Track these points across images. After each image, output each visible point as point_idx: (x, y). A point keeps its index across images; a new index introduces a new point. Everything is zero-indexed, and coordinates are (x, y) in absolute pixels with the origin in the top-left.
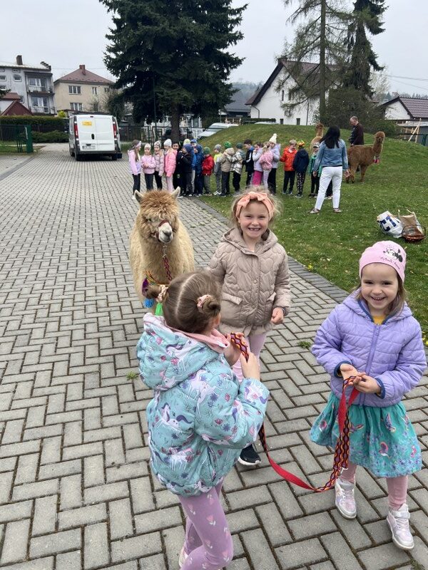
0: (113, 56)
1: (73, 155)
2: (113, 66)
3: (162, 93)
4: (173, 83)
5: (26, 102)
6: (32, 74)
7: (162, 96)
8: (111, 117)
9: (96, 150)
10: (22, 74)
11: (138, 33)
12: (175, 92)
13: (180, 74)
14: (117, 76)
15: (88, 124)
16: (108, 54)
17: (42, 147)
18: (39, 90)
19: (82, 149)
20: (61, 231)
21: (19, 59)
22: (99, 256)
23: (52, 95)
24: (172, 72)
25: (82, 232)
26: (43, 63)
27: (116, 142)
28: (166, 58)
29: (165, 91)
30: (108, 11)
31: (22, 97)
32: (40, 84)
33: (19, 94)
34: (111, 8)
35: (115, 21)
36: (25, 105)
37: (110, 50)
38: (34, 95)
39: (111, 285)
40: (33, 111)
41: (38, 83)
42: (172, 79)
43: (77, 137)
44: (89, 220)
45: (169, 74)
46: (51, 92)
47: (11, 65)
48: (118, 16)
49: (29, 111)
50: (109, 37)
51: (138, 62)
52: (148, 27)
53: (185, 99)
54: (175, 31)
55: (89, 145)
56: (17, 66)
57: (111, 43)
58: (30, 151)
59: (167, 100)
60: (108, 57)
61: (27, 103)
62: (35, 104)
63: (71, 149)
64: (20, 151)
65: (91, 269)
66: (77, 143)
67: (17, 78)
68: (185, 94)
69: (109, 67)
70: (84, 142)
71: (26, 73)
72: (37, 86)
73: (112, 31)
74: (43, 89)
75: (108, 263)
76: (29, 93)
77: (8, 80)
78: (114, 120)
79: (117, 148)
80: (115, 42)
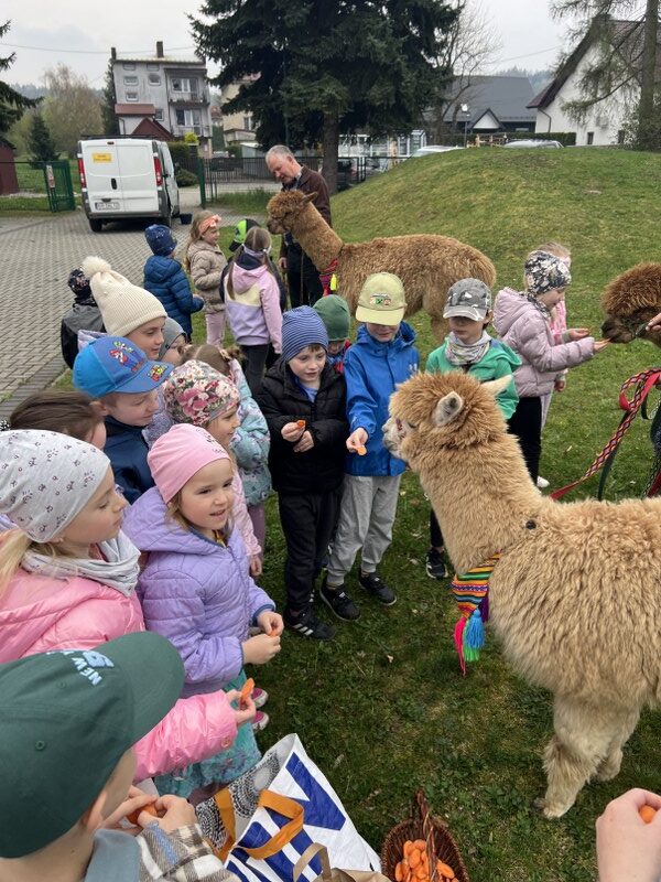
4: (315, 68)
5: (167, 119)
6: (178, 71)
8: (149, 142)
9: (122, 210)
10: (160, 73)
12: (315, 86)
15: (105, 158)
18: (187, 98)
19: (93, 210)
21: (160, 47)
23: (206, 105)
24: (311, 45)
27: (160, 194)
31: (160, 111)
32: (189, 87)
33: (156, 106)
36: (165, 124)
38: (178, 107)
40: (176, 133)
41: (185, 85)
42: (310, 60)
43: (82, 185)
45: (306, 49)
46: (205, 101)
47: (144, 59)
53: (331, 101)
55: (107, 201)
56: (155, 59)
61: (169, 120)
62: (181, 120)
66: (84, 196)
67: (154, 79)
71: (167, 70)
72: (185, 94)
74: (193, 96)
76: (171, 103)
77: (141, 84)
78: (155, 148)
79: (161, 208)
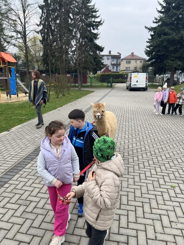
0: (148, 49)
1: (127, 88)
2: (148, 53)
3: (168, 63)
4: (174, 58)
6: (114, 57)
7: (168, 64)
9: (137, 87)
10: (110, 58)
11: (161, 39)
12: (174, 62)
13: (178, 55)
14: (149, 57)
15: (136, 76)
16: (147, 48)
17: (115, 85)
18: (115, 63)
19: (132, 86)
20: (130, 120)
21: (110, 52)
22: (147, 132)
23: (120, 64)
24: (174, 54)
25: (138, 121)
26: (118, 53)
27: (146, 84)
28: (172, 48)
29: (170, 62)
30: (149, 32)
31: (109, 66)
32: (116, 61)
34: (150, 31)
35: (151, 35)
37: (147, 47)
38: (113, 65)
39: (155, 145)
40: (112, 71)
42: (173, 57)
43: (131, 82)
44: (139, 116)
45: (173, 55)
47: (107, 54)
48: (152, 33)
49: (110, 71)
50: (147, 42)
51: (159, 51)
52: (166, 37)
53: (179, 65)
54: (178, 37)
55: (135, 85)
56: (109, 54)
57: (148, 44)
58: (111, 87)
59: (170, 66)
60: (147, 50)
61: (110, 68)
62: (113, 68)
63: (127, 86)
64: (108, 87)
65: (145, 137)
66: (131, 84)
67: (108, 59)
68: (179, 63)
69: (146, 53)
70: (133, 84)
71: (112, 57)
73: (149, 39)
74: (117, 63)
75: (151, 135)
77: (105, 60)
78: (146, 75)
79: (146, 86)
80: (150, 44)
